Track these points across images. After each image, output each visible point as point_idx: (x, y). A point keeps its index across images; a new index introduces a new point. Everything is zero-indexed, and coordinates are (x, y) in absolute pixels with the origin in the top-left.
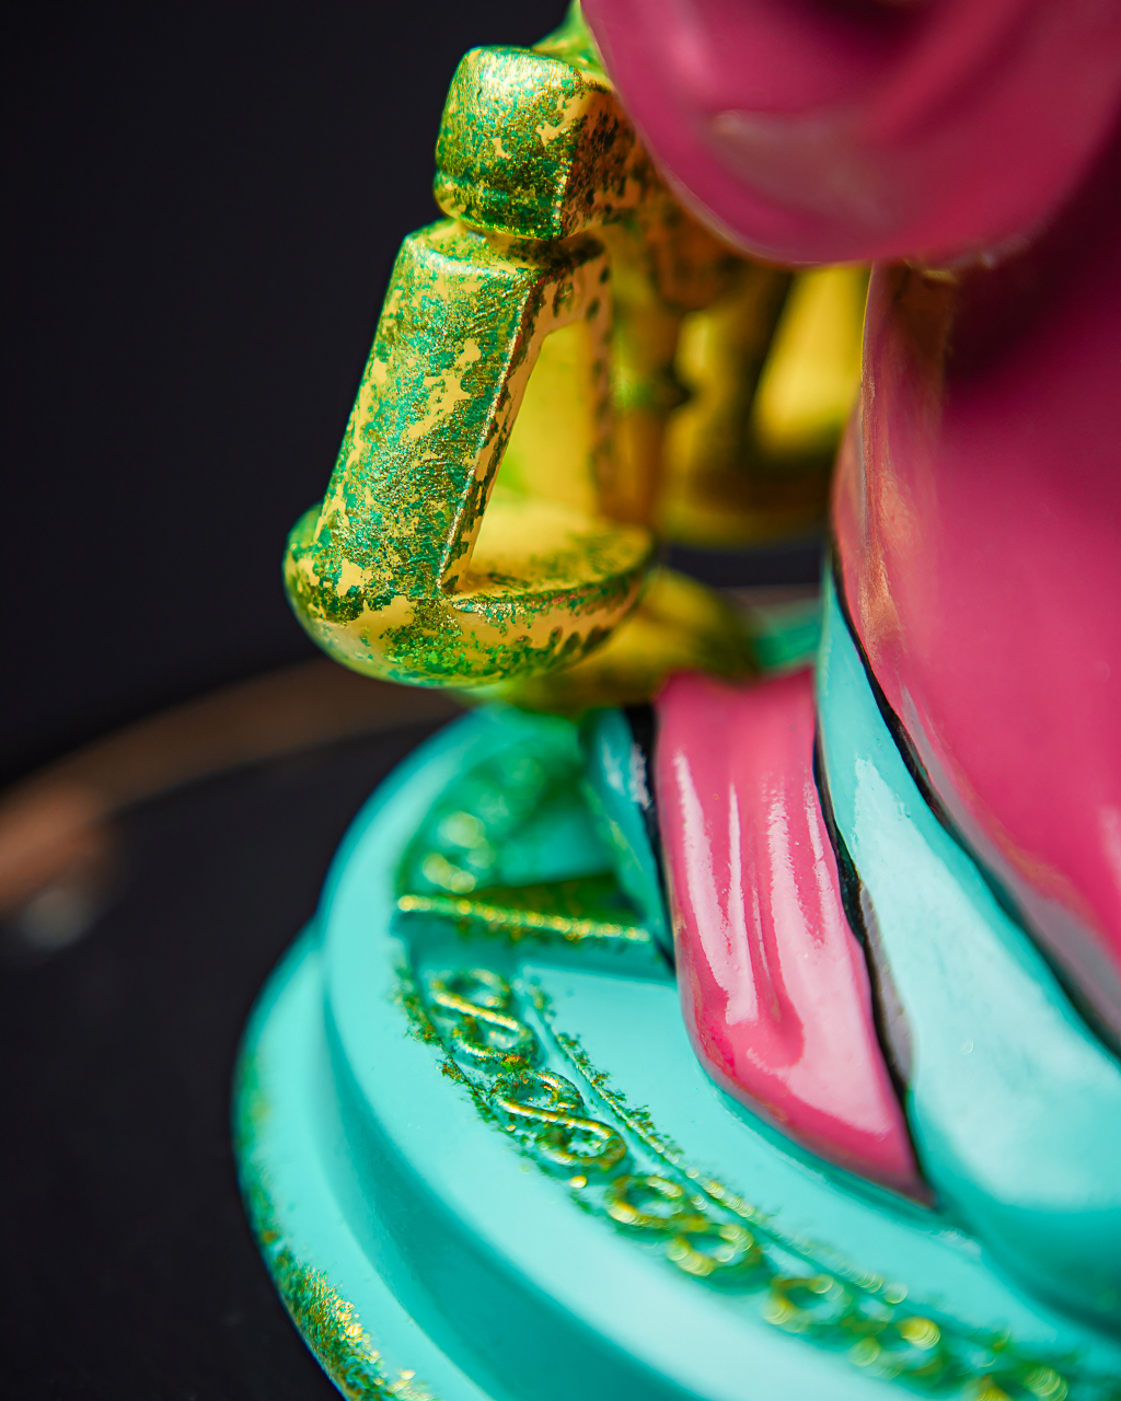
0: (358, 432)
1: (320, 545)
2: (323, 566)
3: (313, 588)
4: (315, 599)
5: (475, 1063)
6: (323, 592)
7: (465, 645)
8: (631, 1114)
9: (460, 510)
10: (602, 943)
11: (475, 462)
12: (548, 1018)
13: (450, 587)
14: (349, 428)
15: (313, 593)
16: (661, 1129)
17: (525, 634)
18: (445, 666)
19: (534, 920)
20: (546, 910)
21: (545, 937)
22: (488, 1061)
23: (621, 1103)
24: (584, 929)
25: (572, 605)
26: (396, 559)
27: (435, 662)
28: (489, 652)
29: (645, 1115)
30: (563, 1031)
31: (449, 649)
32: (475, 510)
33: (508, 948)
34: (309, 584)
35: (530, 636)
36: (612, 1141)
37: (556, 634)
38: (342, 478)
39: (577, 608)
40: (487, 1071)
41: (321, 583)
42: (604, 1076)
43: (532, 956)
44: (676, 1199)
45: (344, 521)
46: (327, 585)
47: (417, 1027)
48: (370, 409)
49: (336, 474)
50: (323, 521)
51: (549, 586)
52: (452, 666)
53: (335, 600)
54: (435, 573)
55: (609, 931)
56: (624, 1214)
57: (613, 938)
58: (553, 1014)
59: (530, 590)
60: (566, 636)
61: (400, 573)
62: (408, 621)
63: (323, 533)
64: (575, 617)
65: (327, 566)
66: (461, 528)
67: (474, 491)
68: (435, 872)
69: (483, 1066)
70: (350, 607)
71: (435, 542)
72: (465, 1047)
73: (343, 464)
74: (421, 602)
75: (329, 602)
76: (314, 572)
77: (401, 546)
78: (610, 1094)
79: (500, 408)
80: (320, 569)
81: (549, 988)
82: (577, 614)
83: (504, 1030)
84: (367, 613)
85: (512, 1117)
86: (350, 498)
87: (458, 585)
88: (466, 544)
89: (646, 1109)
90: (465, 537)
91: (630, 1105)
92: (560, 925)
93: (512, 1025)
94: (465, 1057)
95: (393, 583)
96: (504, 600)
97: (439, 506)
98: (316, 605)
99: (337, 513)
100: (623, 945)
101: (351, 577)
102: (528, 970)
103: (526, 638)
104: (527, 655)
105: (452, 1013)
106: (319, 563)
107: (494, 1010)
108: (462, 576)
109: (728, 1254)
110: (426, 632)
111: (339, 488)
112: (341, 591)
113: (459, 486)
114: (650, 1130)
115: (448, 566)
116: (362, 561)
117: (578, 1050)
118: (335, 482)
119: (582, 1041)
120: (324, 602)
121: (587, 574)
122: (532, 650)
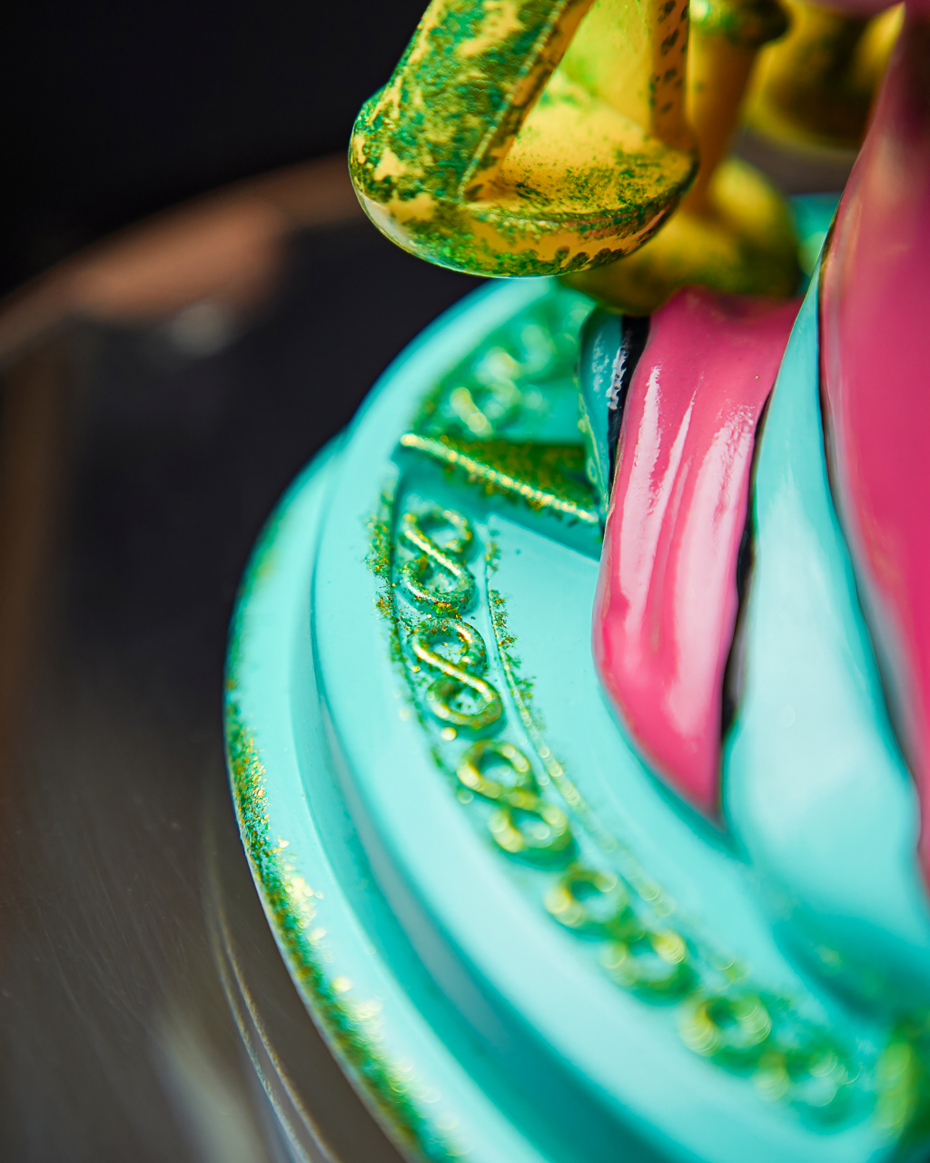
0: (424, 33)
1: (373, 128)
2: (370, 148)
3: (359, 164)
4: (359, 174)
5: (412, 600)
6: (366, 171)
7: (476, 247)
8: (518, 682)
9: (493, 129)
10: (558, 515)
11: (513, 90)
12: (490, 571)
13: (472, 195)
14: (420, 26)
15: (358, 168)
16: (536, 703)
17: (533, 248)
18: (458, 260)
19: (507, 481)
20: (519, 475)
21: (512, 497)
22: (422, 601)
23: (516, 671)
24: (547, 499)
25: (582, 230)
26: (428, 160)
27: (448, 255)
28: (498, 257)
29: (529, 685)
30: (495, 589)
31: (461, 248)
32: (511, 128)
33: (482, 498)
34: (357, 159)
35: (537, 250)
36: (492, 704)
37: (563, 252)
38: (402, 71)
39: (587, 233)
40: (419, 609)
41: (366, 162)
42: (511, 640)
43: (498, 510)
44: (521, 774)
45: (395, 113)
46: (369, 166)
47: (375, 556)
48: (439, 14)
49: (400, 66)
50: (380, 106)
51: (568, 207)
52: (463, 261)
53: (373, 182)
54: (459, 181)
55: (567, 507)
56: (469, 776)
57: (568, 513)
58: (495, 569)
59: (546, 209)
60: (573, 254)
61: (429, 172)
62: (428, 216)
63: (378, 117)
64: (583, 240)
65: (373, 149)
66: (492, 144)
67: (509, 113)
68: (460, 405)
69: (418, 604)
70: (385, 190)
71: (464, 153)
72: (407, 582)
73: (407, 59)
74: (442, 204)
75: (369, 181)
76: (363, 151)
77: (435, 149)
78: (509, 659)
79: (547, 44)
80: (367, 151)
81: (501, 543)
82: (586, 238)
83: (450, 573)
84: (395, 201)
85: (419, 661)
86: (405, 95)
87: (481, 193)
88: (495, 159)
89: (533, 681)
90: (495, 152)
91: (520, 674)
92: (526, 490)
93: (457, 571)
94: (405, 592)
95: (422, 181)
96: (520, 215)
97: (473, 121)
98: (359, 180)
99: (390, 104)
100: (575, 521)
101: (390, 166)
102: (494, 520)
103: (532, 251)
104: (533, 265)
105: (413, 547)
106: (368, 143)
107: (448, 553)
108: (487, 185)
109: (542, 835)
110: (444, 230)
111: (398, 80)
112: (379, 175)
113: (496, 106)
114: (528, 702)
115: (473, 177)
116: (399, 152)
117: (501, 610)
118: (398, 74)
119: (507, 604)
120: (365, 180)
121: (610, 201)
122: (539, 261)
